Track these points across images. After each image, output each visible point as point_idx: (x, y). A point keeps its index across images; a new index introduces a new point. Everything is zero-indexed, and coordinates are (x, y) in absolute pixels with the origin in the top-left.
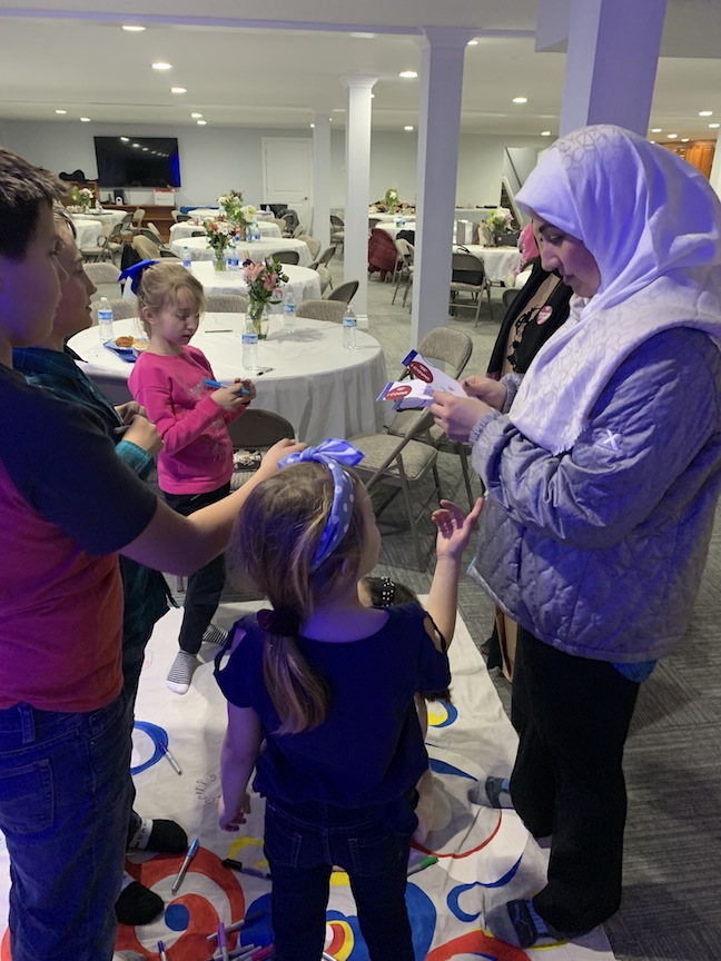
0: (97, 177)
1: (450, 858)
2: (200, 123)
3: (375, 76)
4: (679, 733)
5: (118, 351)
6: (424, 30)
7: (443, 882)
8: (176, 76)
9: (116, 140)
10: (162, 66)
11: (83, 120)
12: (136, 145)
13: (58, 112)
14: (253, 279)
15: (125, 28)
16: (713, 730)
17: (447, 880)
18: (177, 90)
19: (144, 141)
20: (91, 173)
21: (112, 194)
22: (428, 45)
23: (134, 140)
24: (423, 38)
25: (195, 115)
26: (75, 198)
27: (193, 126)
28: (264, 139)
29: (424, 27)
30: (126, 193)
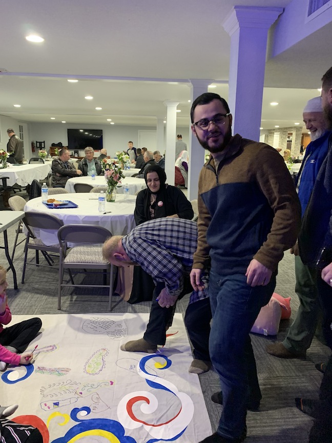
0: (67, 145)
1: (151, 426)
2: (112, 123)
3: (177, 102)
4: (281, 380)
5: (47, 204)
6: (190, 81)
7: (145, 436)
8: (96, 102)
9: (77, 130)
10: (89, 98)
11: (63, 122)
12: (86, 133)
13: (52, 118)
14: (109, 176)
15: (69, 80)
16: (298, 380)
17: (147, 435)
18: (98, 109)
19: (90, 131)
20: (65, 143)
21: (73, 152)
22: (192, 87)
23: (85, 130)
24: (190, 84)
25: (109, 120)
26: (56, 153)
27: (109, 125)
28: (139, 131)
29: (190, 79)
30: (80, 152)
